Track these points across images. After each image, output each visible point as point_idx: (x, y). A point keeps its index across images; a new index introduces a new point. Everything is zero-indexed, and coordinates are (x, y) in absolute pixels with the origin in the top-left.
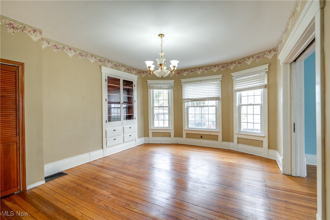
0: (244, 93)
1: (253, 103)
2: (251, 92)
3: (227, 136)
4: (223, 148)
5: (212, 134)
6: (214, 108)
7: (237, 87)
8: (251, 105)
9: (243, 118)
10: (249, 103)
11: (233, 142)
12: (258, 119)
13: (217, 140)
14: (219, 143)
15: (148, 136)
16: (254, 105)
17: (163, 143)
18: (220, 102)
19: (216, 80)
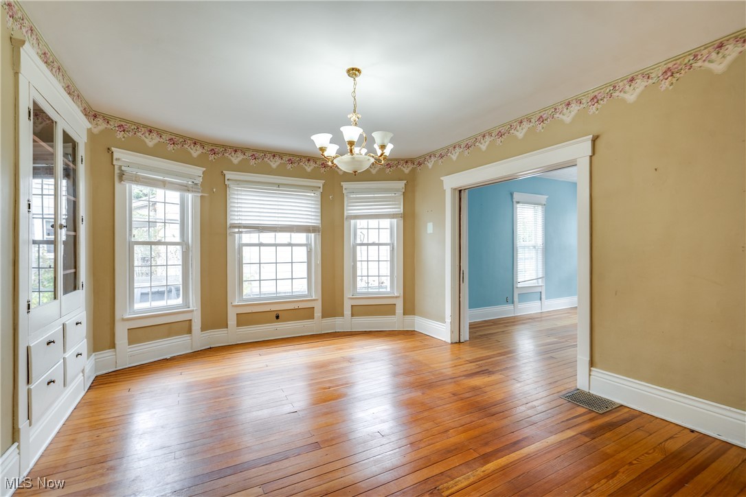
0: (361, 223)
1: (377, 242)
2: (373, 223)
3: (332, 304)
4: (323, 332)
5: (302, 305)
6: (304, 250)
7: (351, 209)
8: (373, 244)
9: (361, 269)
10: (370, 242)
11: (343, 316)
12: (385, 269)
13: (311, 317)
14: (317, 324)
15: (113, 346)
16: (379, 244)
17: (168, 357)
18: (319, 237)
19: (313, 189)
